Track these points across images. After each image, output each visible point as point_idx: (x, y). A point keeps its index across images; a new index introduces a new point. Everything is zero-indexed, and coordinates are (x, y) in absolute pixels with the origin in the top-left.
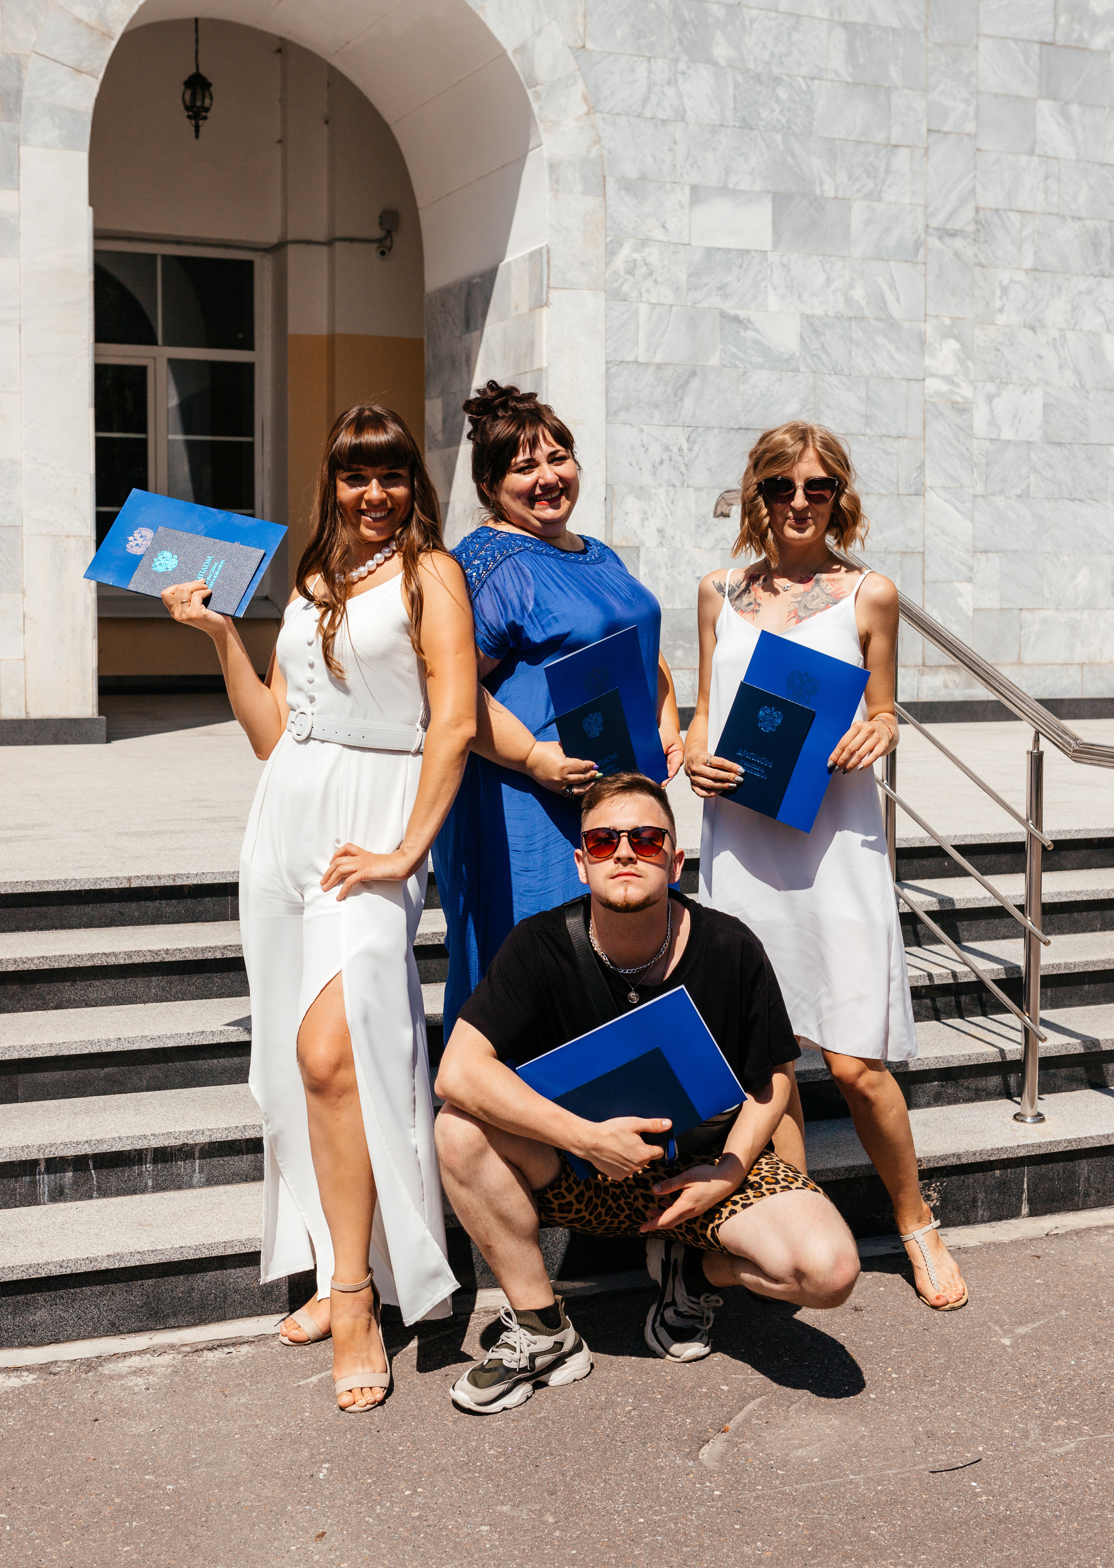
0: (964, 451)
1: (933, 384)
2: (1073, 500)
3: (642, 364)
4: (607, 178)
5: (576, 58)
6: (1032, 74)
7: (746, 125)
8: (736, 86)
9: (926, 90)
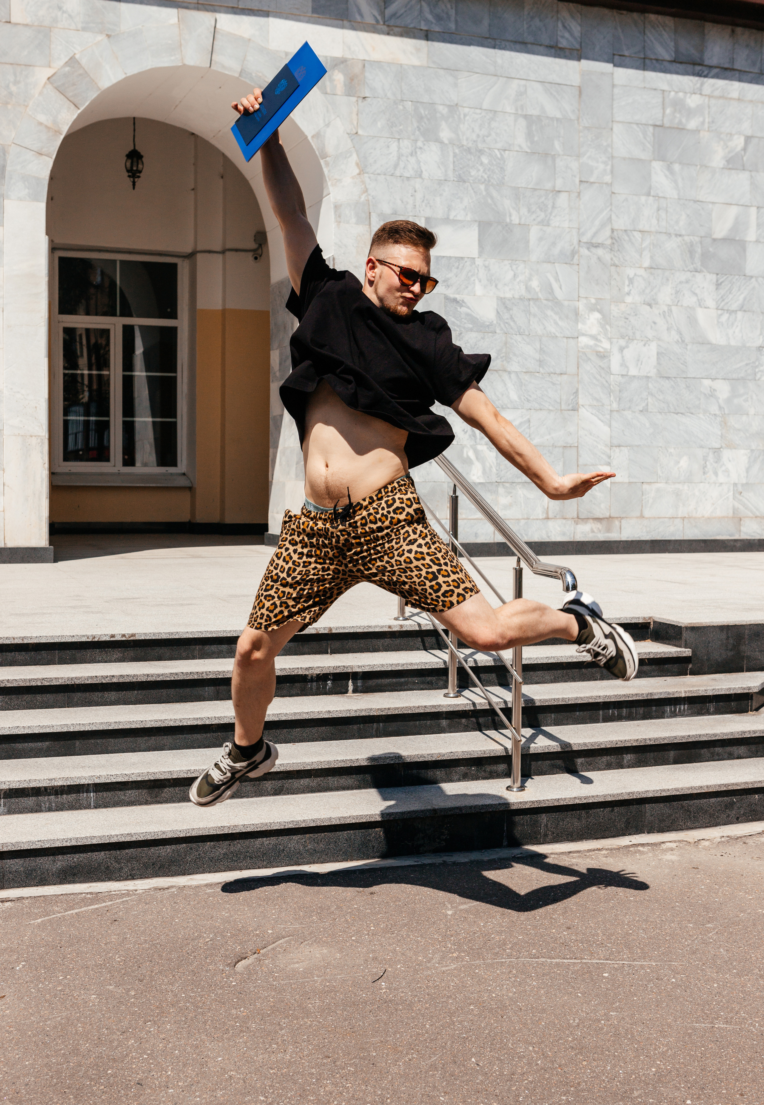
0: (605, 383)
1: (584, 340)
2: (677, 414)
4: (372, 214)
5: (352, 140)
6: (648, 145)
7: (461, 180)
8: (455, 155)
9: (578, 156)
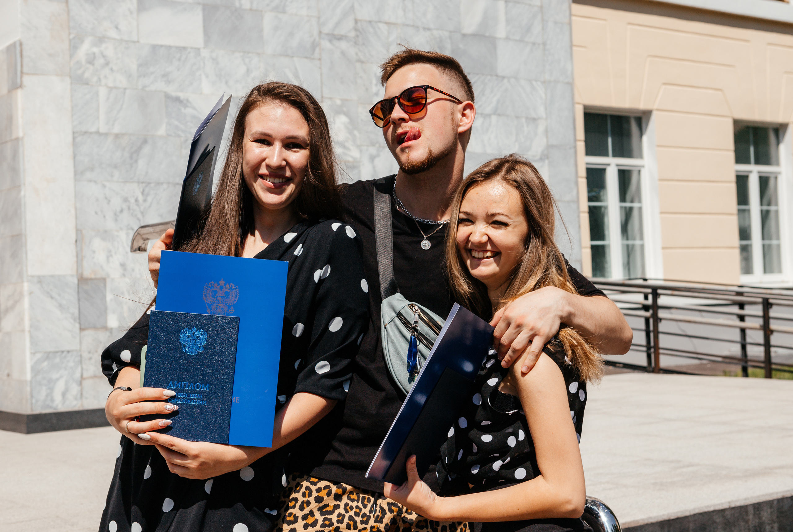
3: (102, 134)
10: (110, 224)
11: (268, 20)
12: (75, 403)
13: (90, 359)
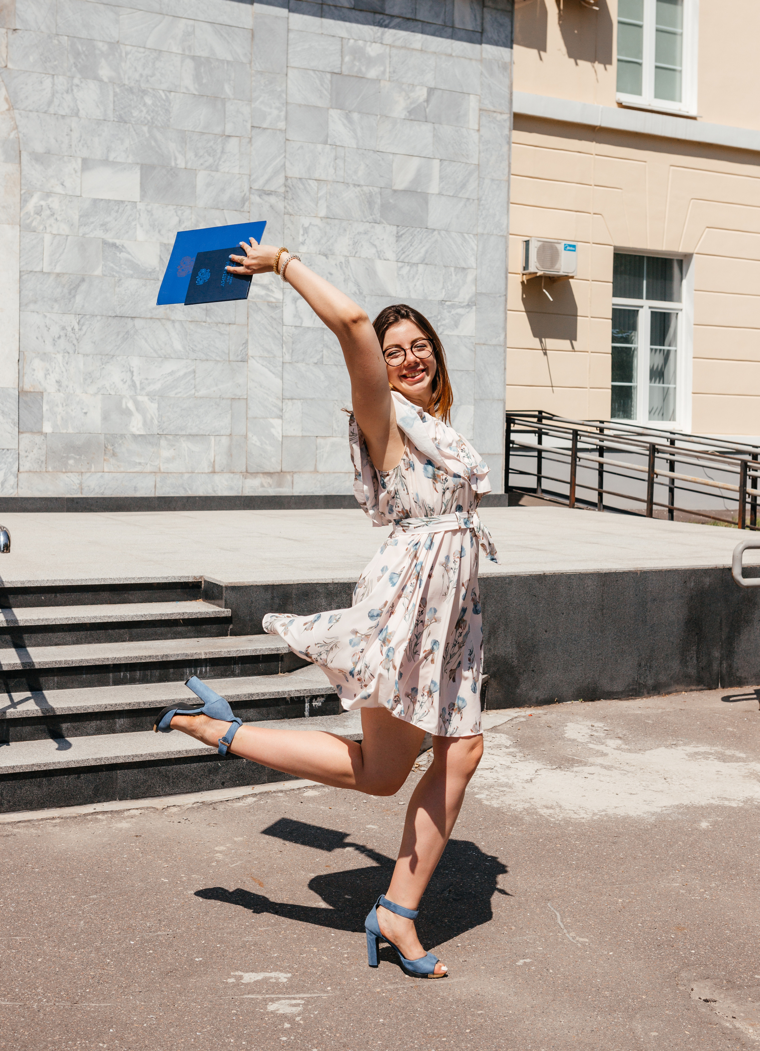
0: (276, 334)
1: (254, 290)
3: (46, 273)
4: (22, 152)
6: (326, 93)
7: (122, 120)
8: (115, 95)
9: (250, 101)
10: (49, 348)
11: (201, 178)
12: (12, 491)
13: (27, 456)
